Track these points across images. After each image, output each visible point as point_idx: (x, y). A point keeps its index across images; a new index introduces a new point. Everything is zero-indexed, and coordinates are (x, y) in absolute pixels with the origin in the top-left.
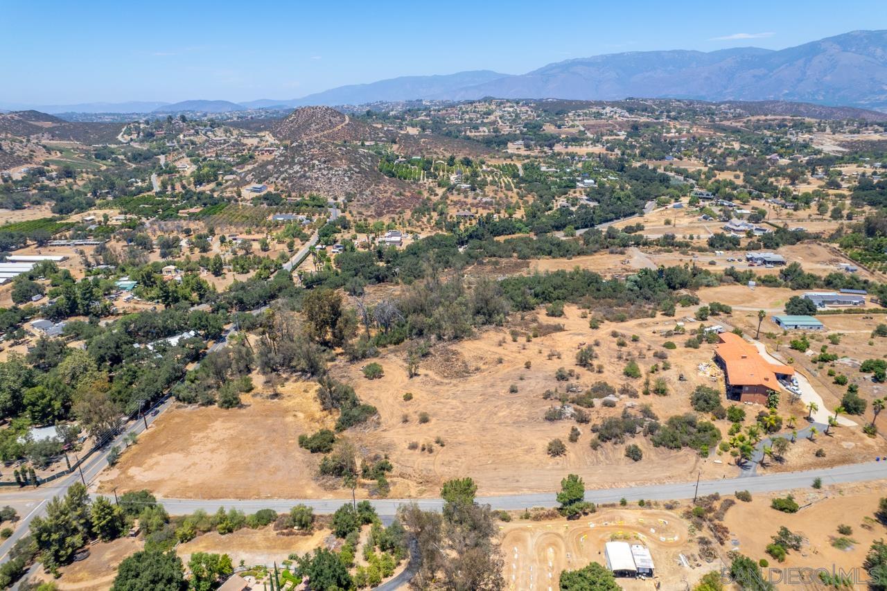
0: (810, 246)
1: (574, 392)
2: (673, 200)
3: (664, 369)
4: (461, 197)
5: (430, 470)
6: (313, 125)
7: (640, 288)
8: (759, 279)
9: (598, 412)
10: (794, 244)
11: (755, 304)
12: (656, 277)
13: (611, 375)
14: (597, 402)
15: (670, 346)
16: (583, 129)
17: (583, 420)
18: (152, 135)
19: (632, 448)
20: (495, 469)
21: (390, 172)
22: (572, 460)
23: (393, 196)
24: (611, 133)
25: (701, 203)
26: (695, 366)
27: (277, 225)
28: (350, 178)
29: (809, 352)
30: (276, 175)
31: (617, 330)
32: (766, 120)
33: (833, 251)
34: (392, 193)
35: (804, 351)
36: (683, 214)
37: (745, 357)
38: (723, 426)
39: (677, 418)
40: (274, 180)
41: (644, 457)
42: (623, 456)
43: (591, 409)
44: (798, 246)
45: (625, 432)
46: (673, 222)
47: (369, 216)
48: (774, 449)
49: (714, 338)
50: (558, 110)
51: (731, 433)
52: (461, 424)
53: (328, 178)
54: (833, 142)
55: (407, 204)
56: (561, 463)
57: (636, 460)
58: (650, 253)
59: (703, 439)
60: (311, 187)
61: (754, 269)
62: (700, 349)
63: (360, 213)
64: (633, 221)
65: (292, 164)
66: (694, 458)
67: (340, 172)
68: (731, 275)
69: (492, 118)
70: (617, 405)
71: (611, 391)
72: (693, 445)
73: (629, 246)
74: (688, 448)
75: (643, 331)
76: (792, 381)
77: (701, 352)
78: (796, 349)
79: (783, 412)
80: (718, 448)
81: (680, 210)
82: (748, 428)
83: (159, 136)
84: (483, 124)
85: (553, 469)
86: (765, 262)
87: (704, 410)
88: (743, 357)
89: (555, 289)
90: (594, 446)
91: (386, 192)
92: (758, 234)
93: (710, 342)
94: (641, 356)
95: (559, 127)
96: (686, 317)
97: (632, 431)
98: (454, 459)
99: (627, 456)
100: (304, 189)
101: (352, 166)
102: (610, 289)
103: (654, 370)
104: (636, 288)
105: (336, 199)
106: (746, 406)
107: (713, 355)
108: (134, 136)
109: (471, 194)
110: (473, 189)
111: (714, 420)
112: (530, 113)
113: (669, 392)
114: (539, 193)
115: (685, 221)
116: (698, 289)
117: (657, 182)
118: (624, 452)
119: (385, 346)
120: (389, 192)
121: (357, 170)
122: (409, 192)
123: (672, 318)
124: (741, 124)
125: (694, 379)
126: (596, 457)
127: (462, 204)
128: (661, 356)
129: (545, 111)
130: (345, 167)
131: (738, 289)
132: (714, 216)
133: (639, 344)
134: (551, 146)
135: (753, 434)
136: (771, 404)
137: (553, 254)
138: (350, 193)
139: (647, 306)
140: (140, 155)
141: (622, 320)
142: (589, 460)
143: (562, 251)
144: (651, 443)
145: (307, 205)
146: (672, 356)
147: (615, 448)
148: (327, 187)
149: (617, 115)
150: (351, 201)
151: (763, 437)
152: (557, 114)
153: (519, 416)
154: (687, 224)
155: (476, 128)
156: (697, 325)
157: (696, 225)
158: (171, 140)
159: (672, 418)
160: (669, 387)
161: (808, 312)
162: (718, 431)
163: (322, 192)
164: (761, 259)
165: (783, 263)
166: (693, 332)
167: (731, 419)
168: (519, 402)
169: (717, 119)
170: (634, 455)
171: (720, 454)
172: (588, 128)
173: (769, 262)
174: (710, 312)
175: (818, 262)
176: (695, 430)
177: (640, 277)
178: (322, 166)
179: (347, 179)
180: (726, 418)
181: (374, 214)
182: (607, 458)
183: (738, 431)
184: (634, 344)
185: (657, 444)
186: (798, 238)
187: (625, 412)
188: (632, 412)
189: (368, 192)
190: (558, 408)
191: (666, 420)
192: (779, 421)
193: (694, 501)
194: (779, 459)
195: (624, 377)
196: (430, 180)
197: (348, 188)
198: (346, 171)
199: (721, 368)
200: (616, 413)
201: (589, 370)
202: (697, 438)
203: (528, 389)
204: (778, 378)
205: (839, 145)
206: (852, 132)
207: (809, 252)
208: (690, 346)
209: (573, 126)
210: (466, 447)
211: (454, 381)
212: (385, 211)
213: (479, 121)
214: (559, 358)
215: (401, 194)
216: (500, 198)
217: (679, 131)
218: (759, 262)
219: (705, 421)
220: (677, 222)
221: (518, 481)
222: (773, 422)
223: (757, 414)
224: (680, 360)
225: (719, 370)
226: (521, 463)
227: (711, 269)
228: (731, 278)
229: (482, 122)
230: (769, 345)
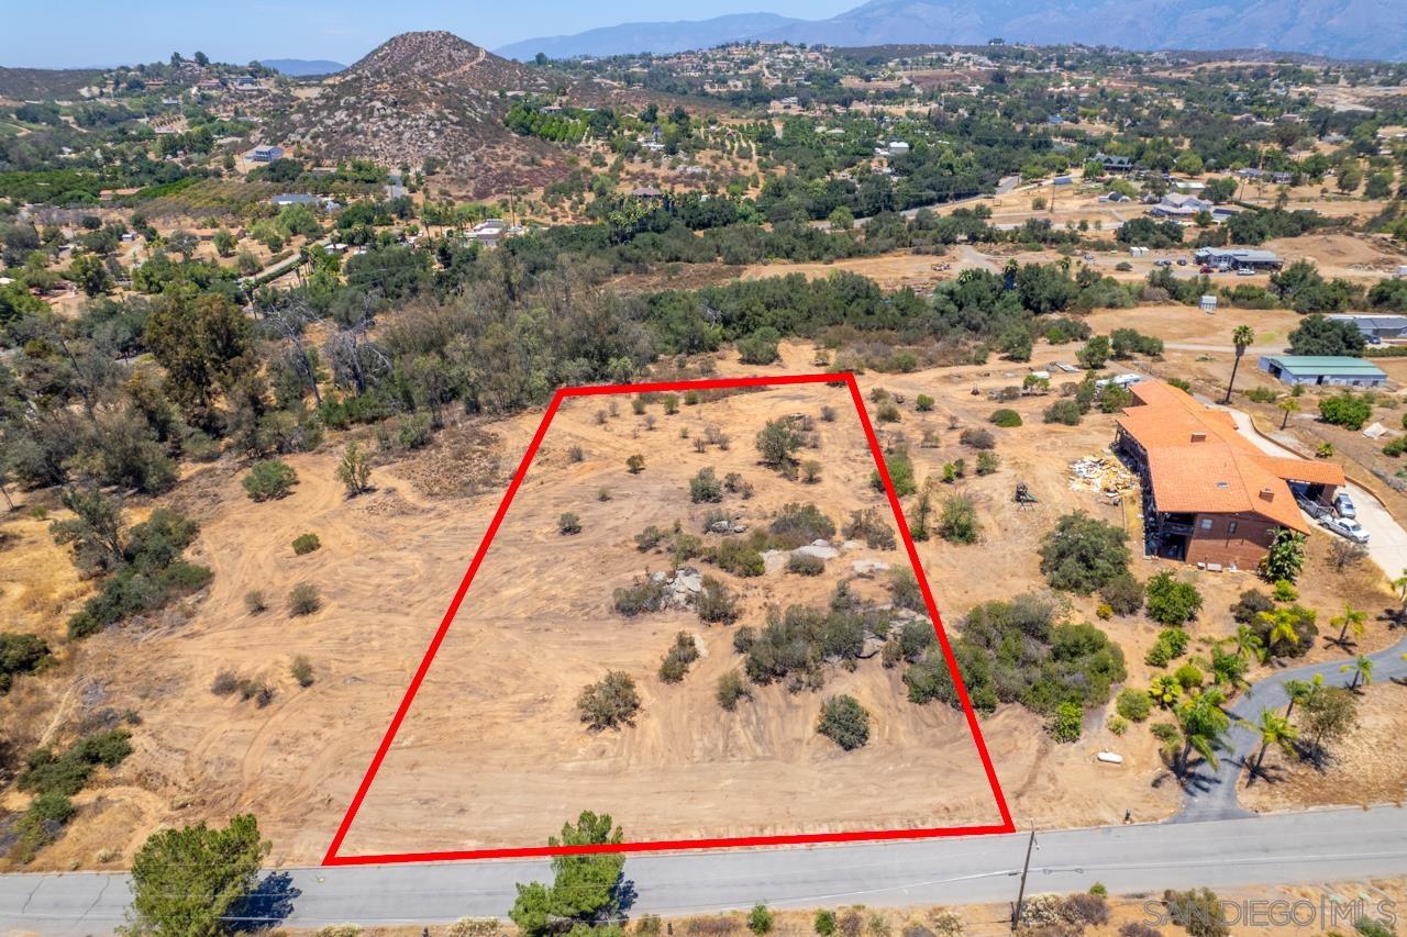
0: (1330, 237)
1: (724, 531)
2: (1053, 174)
3: (980, 472)
4: (648, 167)
5: (230, 764)
6: (418, 64)
7: (960, 307)
8: (1225, 292)
9: (768, 589)
10: (1295, 236)
11: (1217, 339)
12: (999, 286)
13: (840, 487)
14: (775, 560)
15: (1007, 419)
16: (907, 82)
17: (716, 612)
18: (140, 85)
19: (841, 709)
20: (414, 765)
21: (522, 125)
22: (649, 742)
23: (519, 166)
24: (956, 87)
25: (1108, 176)
26: (1064, 466)
27: (274, 212)
28: (439, 132)
29: (1374, 429)
30: (302, 130)
31: (887, 389)
32: (1232, 68)
33: (1381, 245)
34: (517, 161)
35: (1358, 428)
36: (1070, 193)
37: (1201, 438)
38: (1133, 638)
39: (995, 611)
40: (299, 138)
41: (874, 738)
42: (810, 730)
43: (752, 581)
44: (1305, 239)
45: (826, 653)
46: (1049, 205)
47: (461, 198)
48: (1296, 723)
49: (1117, 400)
50: (872, 59)
51: (1157, 660)
52: (392, 618)
53: (398, 133)
54: (1352, 99)
55: (540, 180)
56: (612, 750)
57: (849, 747)
58: (997, 254)
59: (1067, 680)
60: (363, 148)
61: (1214, 277)
62: (1081, 426)
63: (444, 193)
64: (970, 204)
65: (332, 111)
66: (1035, 744)
67: (421, 122)
68: (1161, 285)
69: (755, 68)
70: (829, 569)
71: (824, 531)
72: (1033, 697)
73: (955, 243)
74: (1018, 709)
75: (950, 389)
76: (1336, 504)
77: (1083, 432)
78: (1336, 422)
79: (1314, 595)
80: (1111, 708)
81: (1066, 187)
82: (1207, 642)
83: (153, 88)
84: (737, 76)
85: (583, 772)
86: (1236, 265)
87: (1076, 586)
88: (1195, 439)
89: (768, 307)
90: (730, 696)
91: (505, 158)
92: (1219, 219)
93: (1107, 409)
94: (930, 441)
95: (868, 79)
96: (1057, 364)
97: (850, 651)
98: (314, 727)
99: (823, 730)
100: (349, 152)
101: (446, 111)
102: (894, 310)
103: (954, 475)
104: (952, 307)
105: (406, 169)
106: (1203, 574)
107: (1113, 437)
108: (109, 90)
109: (666, 160)
110: (672, 151)
111: (1105, 617)
112: (822, 61)
113: (980, 535)
114: (800, 162)
115: (1074, 204)
116: (1089, 312)
117: (1027, 148)
118: (814, 718)
119: (342, 426)
120: (513, 158)
121: (455, 119)
122: (553, 159)
123: (1023, 365)
124: (1188, 74)
125: (1058, 498)
126: (728, 731)
127: (645, 178)
128: (979, 442)
129: (848, 59)
130: (431, 112)
131: (1179, 312)
132: (1133, 195)
133: (931, 418)
134: (846, 103)
135: (1226, 669)
136: (1277, 571)
137: (795, 255)
138: (434, 160)
139: (972, 343)
140: (103, 115)
141: (907, 368)
142: (700, 743)
143: (818, 249)
144: (905, 689)
145: (346, 179)
146: (1007, 444)
147: (790, 706)
148: (393, 149)
149: (971, 63)
150: (434, 173)
151: (1255, 673)
152: (868, 63)
153: (552, 599)
154: (1077, 209)
155: (723, 82)
156: (1079, 378)
157: (1095, 209)
158: (174, 94)
159: (978, 610)
160: (982, 517)
161: (1345, 351)
162: (1117, 654)
163: (381, 158)
164: (1227, 258)
165: (1274, 266)
166: (1069, 388)
167: (1157, 614)
168: (574, 558)
169: (1145, 69)
170: (846, 728)
171: (1117, 730)
172: (916, 81)
173: (1245, 265)
174: (1111, 351)
175: (1350, 265)
176: (1045, 650)
177: (962, 283)
178: (389, 111)
179: (432, 134)
180: (1142, 612)
181: (471, 194)
182: (758, 739)
183: (1178, 651)
184: (918, 417)
185: (921, 695)
186: (1305, 224)
187: (842, 592)
188: (861, 589)
189: (469, 158)
190: (660, 576)
191: (960, 617)
192: (1306, 622)
193: (1015, 919)
194: (1310, 755)
195: (871, 493)
196: (599, 142)
197: (432, 150)
198: (431, 120)
199: (1134, 470)
200: (815, 594)
201: (785, 475)
202: (1047, 676)
203: (611, 523)
204: (1296, 496)
205: (1362, 103)
206: (1383, 83)
207: (1329, 247)
208: (1057, 420)
209: (891, 78)
210: (366, 691)
211: (443, 506)
212: (493, 191)
213: (731, 73)
214: (724, 448)
215: (533, 162)
216: (723, 168)
217: (1077, 85)
218: (1224, 265)
219: (1077, 620)
220: (1057, 205)
221: (462, 811)
222: (1287, 629)
223: (1237, 601)
224: (1026, 452)
225: (1126, 475)
226: (497, 748)
227: (1121, 277)
228: (1163, 291)
229: (736, 73)
230: (1260, 414)
